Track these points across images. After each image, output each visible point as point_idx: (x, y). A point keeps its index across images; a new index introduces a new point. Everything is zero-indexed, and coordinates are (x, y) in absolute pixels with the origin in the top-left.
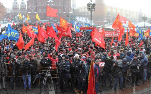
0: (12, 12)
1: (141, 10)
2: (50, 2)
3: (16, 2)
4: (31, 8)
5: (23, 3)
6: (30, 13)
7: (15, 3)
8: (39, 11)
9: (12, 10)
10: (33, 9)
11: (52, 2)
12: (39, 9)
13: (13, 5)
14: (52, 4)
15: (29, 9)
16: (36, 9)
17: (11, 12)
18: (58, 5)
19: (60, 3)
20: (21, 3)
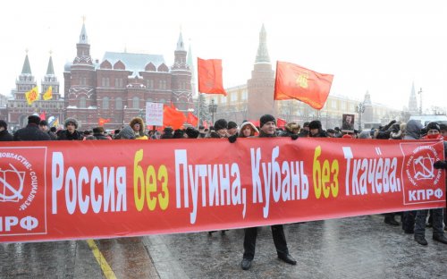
0: (15, 105)
1: (367, 96)
2: (137, 77)
3: (28, 75)
4: (77, 93)
5: (50, 78)
6: (75, 107)
7: (26, 77)
8: (101, 102)
9: (13, 99)
10: (83, 98)
11: (142, 77)
12: (102, 97)
13: (18, 84)
14: (142, 86)
15: (73, 96)
16: (94, 97)
17: (12, 106)
18: (158, 87)
19: (163, 83)
20: (45, 78)
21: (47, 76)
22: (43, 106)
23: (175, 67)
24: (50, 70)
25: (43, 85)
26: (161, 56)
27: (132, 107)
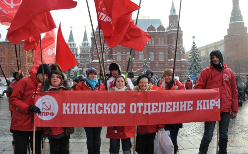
3: (72, 43)
5: (85, 44)
6: (97, 61)
8: (116, 56)
12: (116, 53)
16: (111, 53)
18: (157, 43)
19: (161, 40)
20: (82, 44)
21: (83, 42)
22: (81, 62)
23: (170, 27)
24: (85, 38)
25: (81, 48)
26: (159, 20)
27: (138, 58)
